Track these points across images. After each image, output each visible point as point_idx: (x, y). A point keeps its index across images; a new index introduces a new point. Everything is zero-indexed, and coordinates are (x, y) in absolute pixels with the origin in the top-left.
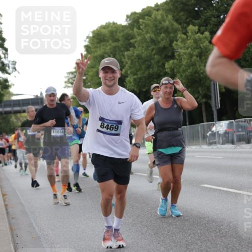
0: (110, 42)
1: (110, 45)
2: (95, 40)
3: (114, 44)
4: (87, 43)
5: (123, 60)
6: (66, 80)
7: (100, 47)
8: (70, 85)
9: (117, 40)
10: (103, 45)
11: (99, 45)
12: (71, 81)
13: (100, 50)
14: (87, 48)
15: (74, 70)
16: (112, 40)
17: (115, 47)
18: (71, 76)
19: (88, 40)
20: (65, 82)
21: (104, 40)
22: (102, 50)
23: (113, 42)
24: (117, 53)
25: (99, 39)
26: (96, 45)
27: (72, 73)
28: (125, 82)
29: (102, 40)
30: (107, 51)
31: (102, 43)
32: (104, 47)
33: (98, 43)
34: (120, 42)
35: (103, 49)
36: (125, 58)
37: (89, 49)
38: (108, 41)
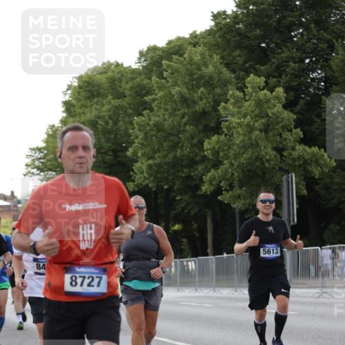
0: (110, 97)
1: (109, 103)
2: (82, 93)
3: (116, 102)
4: (67, 98)
5: (131, 131)
6: (29, 161)
7: (92, 105)
8: (35, 171)
9: (121, 96)
10: (97, 103)
11: (89, 103)
12: (37, 163)
13: (91, 112)
14: (68, 106)
15: (42, 145)
16: (112, 94)
17: (117, 108)
18: (38, 155)
19: (69, 92)
20: (27, 165)
21: (99, 95)
22: (95, 113)
23: (114, 99)
24: (120, 119)
25: (89, 91)
26: (83, 102)
27: (40, 150)
28: (133, 170)
29: (95, 93)
30: (102, 114)
31: (96, 100)
32: (98, 107)
33: (88, 98)
34: (126, 99)
35: (96, 109)
36: (133, 129)
37: (72, 109)
38: (104, 96)
